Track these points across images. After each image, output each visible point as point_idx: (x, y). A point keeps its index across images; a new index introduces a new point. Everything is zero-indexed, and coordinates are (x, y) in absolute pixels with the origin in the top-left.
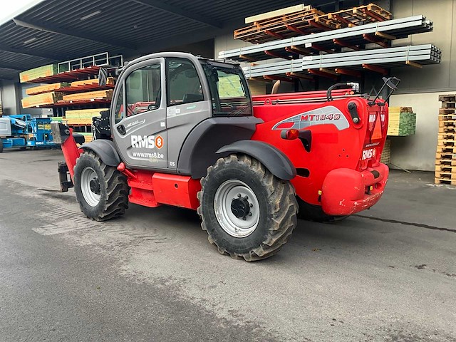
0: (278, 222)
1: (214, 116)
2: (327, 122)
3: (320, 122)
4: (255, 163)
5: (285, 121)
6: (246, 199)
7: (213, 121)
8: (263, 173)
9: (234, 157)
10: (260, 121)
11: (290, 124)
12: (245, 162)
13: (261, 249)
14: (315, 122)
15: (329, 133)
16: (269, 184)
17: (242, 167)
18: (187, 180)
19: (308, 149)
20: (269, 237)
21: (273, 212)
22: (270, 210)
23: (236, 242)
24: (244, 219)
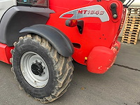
0: (61, 82)
1: (18, 5)
2: (94, 15)
3: (90, 16)
4: (44, 41)
5: (68, 13)
6: (40, 64)
7: (17, 9)
8: (50, 48)
9: (29, 36)
10: (52, 11)
11: (71, 15)
12: (37, 40)
13: (51, 97)
14: (87, 15)
15: (95, 23)
16: (54, 56)
17: (35, 44)
18: (4, 47)
19: (81, 32)
20: (55, 91)
21: (57, 76)
22: (55, 74)
23: (35, 91)
24: (40, 75)
